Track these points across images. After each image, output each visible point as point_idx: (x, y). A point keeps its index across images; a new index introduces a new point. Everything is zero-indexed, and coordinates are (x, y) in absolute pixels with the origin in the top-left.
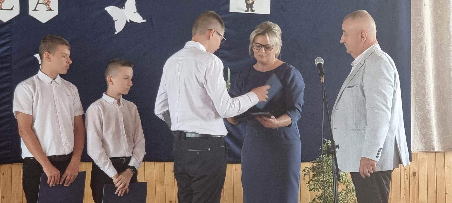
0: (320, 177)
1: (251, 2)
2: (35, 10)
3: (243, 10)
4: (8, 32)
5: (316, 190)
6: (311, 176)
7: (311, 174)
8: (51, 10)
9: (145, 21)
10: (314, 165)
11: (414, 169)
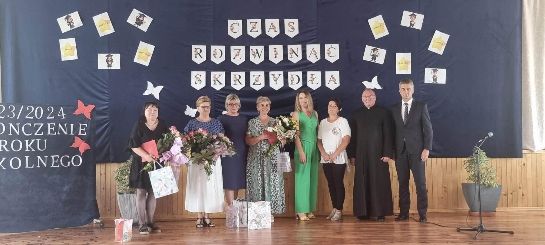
0: (472, 165)
1: (435, 78)
2: (329, 84)
3: (432, 82)
4: (315, 95)
5: (470, 172)
6: (468, 165)
7: (468, 164)
8: (336, 84)
9: (382, 88)
10: (469, 159)
11: (524, 162)
